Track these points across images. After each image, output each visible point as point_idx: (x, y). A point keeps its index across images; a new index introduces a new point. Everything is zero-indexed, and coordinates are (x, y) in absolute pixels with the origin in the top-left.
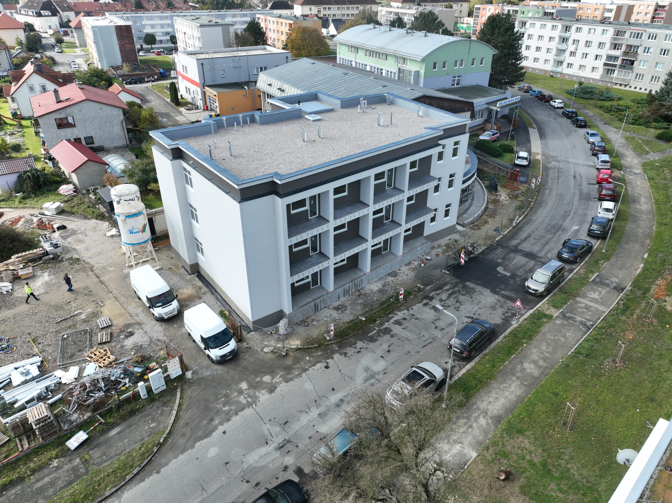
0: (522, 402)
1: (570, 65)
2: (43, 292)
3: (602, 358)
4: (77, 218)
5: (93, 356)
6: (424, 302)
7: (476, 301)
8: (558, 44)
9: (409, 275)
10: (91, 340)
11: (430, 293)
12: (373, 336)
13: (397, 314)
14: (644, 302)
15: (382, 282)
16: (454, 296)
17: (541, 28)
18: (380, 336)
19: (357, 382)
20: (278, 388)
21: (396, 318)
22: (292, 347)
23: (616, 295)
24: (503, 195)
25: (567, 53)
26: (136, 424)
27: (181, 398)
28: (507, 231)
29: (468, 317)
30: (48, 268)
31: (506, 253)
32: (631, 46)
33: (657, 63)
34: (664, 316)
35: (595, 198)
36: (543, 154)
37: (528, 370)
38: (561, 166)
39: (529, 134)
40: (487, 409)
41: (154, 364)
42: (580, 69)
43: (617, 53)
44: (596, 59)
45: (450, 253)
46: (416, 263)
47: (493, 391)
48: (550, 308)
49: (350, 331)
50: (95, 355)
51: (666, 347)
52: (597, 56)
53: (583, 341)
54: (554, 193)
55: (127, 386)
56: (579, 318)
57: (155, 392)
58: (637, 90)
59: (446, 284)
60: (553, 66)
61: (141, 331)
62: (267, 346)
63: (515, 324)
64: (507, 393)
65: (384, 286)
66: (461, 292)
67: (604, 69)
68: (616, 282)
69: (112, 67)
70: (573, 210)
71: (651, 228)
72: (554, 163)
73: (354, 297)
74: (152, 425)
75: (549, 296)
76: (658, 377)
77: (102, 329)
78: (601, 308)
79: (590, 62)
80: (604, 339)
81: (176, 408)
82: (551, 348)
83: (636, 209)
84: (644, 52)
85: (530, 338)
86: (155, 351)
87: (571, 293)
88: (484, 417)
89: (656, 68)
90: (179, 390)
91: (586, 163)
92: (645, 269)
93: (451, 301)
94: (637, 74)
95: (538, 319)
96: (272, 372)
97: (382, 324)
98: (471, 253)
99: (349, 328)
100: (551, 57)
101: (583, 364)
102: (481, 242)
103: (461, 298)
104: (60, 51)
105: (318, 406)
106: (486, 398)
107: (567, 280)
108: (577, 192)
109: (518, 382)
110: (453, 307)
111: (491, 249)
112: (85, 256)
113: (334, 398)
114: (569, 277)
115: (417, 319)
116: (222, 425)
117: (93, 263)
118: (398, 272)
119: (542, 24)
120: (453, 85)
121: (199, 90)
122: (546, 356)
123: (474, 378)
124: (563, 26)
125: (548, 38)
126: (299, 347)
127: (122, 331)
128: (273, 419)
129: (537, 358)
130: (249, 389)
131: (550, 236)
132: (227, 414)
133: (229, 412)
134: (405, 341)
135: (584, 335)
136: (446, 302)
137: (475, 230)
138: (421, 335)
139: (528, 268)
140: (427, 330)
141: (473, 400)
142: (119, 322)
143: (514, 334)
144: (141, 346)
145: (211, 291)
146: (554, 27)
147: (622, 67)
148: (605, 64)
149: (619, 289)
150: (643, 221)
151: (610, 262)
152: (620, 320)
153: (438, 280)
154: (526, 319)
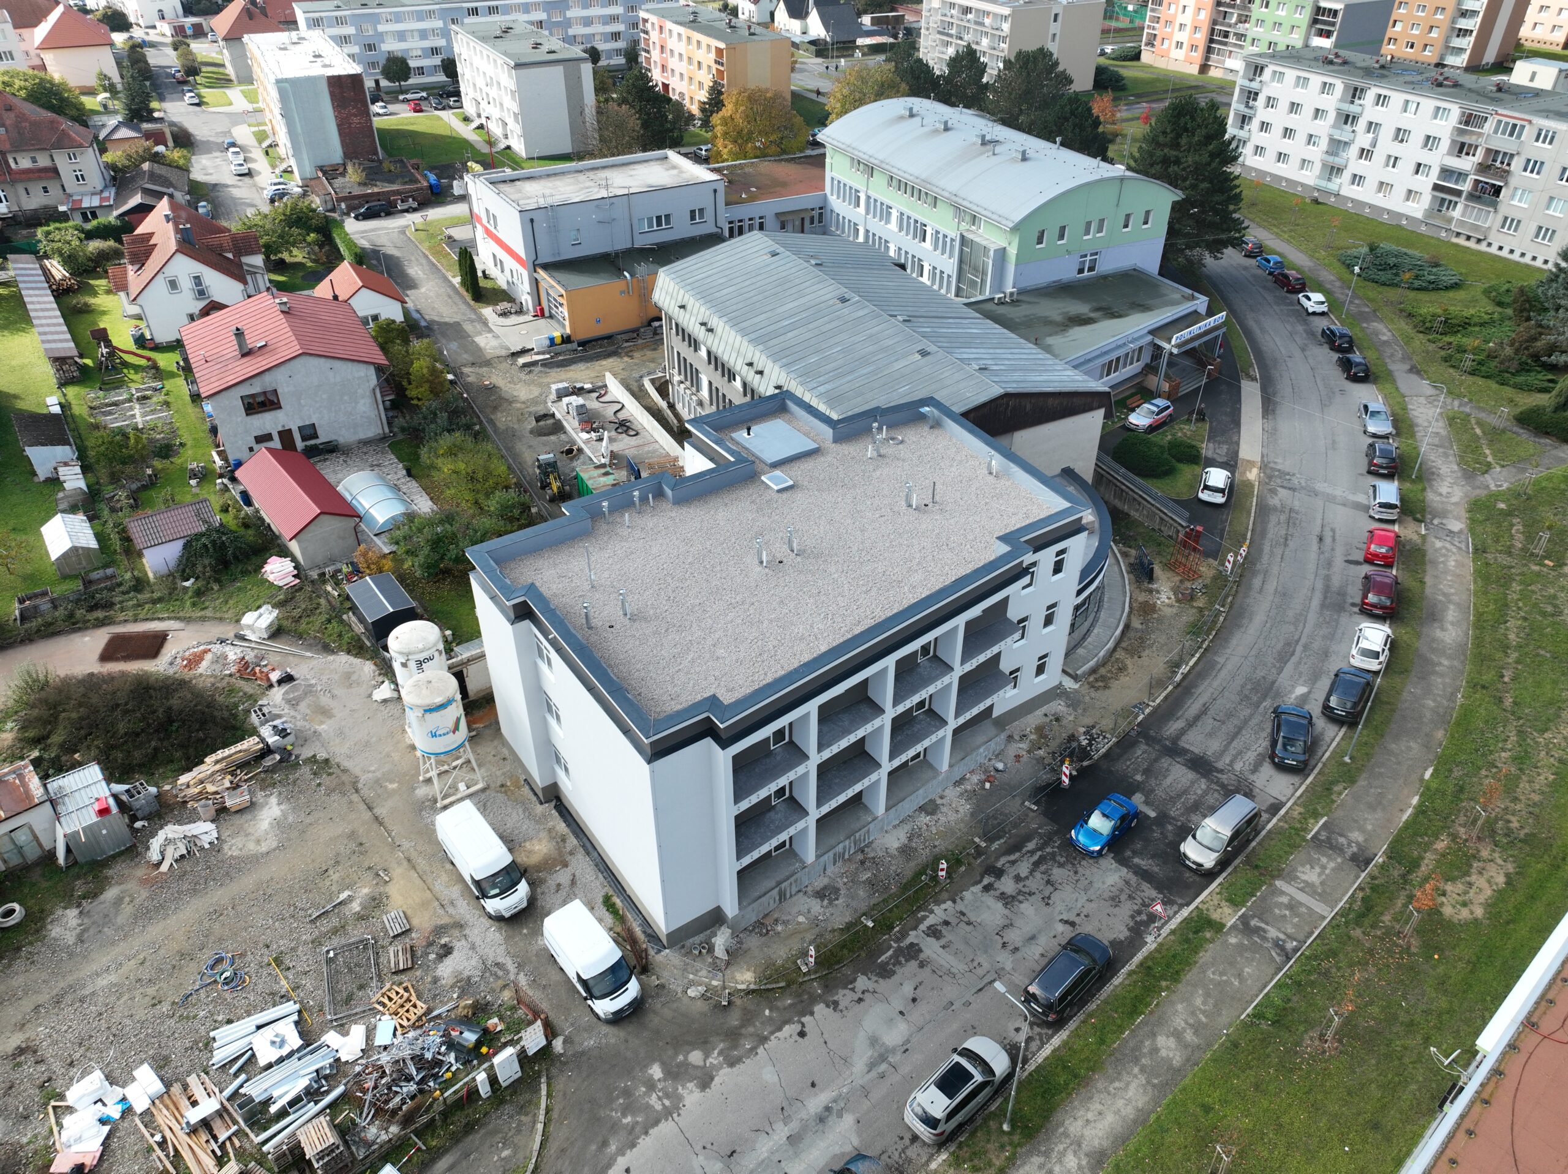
0: (1145, 1120)
1: (1357, 179)
2: (274, 844)
3: (1302, 1028)
4: (309, 647)
5: (386, 1000)
6: (986, 880)
7: (1083, 883)
8: (1334, 126)
9: (961, 810)
10: (377, 964)
11: (997, 859)
12: (887, 963)
13: (932, 912)
14: (1403, 893)
15: (907, 827)
16: (1043, 868)
17: (1297, 85)
18: (900, 963)
19: (854, 1070)
20: (716, 1079)
21: (931, 920)
22: (740, 987)
23: (1352, 876)
24: (1164, 593)
25: (1354, 151)
26: (477, 1149)
27: (549, 1095)
28: (1161, 697)
29: (1066, 922)
30: (274, 785)
31: (1153, 756)
32: (1497, 152)
33: (1552, 198)
34: (1434, 931)
35: (1353, 605)
36: (1264, 467)
37: (1163, 1053)
38: (1297, 504)
39: (1239, 400)
40: (1082, 1136)
41: (496, 1020)
42: (1379, 190)
43: (1467, 164)
44: (1417, 172)
45: (1041, 752)
46: (975, 779)
47: (1096, 1098)
48: (1223, 903)
49: (845, 952)
50: (390, 999)
51: (1424, 1007)
52: (1419, 165)
53: (1274, 987)
54: (1271, 586)
55: (453, 1069)
56: (1273, 933)
57: (504, 1085)
58: (1504, 253)
59: (1028, 838)
60: (1319, 177)
61: (463, 942)
62: (692, 983)
63: (1151, 943)
64: (1120, 1103)
65: (910, 839)
66: (1058, 858)
67: (1434, 197)
68: (1357, 844)
69: (321, 168)
70: (1303, 640)
71: (1452, 697)
72: (1283, 493)
73: (853, 867)
74: (505, 1153)
75: (1224, 875)
76: (1398, 1075)
77: (395, 937)
78: (1319, 908)
79: (1402, 177)
80: (1312, 984)
81: (542, 1118)
82: (1211, 1001)
83: (1434, 640)
84: (1525, 170)
85: (1176, 977)
86: (493, 991)
87: (1266, 868)
88: (1075, 1152)
89: (1548, 208)
90: (543, 1080)
91: (1352, 498)
92: (1420, 811)
93: (1036, 883)
94: (1506, 218)
95: (1196, 932)
96: (706, 1042)
97: (904, 934)
98: (1084, 753)
99: (843, 946)
100: (1317, 153)
101: (1265, 1041)
102: (1107, 723)
103: (1058, 873)
104: (196, 101)
105: (786, 1121)
106: (1081, 1113)
107: (1263, 833)
108: (1319, 585)
109: (1142, 1079)
110: (1038, 896)
111: (1125, 744)
112: (338, 751)
113: (816, 1103)
114: (1270, 826)
115: (969, 923)
116: (623, 1155)
117: (356, 771)
118: (939, 801)
119: (1299, 78)
120: (1081, 271)
121: (525, 274)
122: (1199, 1022)
123: (1065, 1067)
124: (1346, 86)
125: (1312, 112)
126: (752, 987)
127: (430, 944)
128: (709, 1146)
129: (1183, 1024)
130: (665, 1079)
131: (1247, 712)
132: (630, 1133)
133: (633, 1128)
134: (945, 977)
135: (1276, 974)
136: (1027, 883)
137: (1097, 689)
138: (975, 964)
139: (1192, 798)
140: (986, 952)
141: (1058, 1116)
142: (423, 922)
143: (1145, 967)
144: (469, 978)
145: (584, 846)
146: (1326, 87)
147: (1473, 197)
148: (1436, 187)
149: (1361, 860)
150: (1442, 675)
151: (1355, 788)
152: (1350, 938)
153: (1015, 825)
154: (1173, 932)
